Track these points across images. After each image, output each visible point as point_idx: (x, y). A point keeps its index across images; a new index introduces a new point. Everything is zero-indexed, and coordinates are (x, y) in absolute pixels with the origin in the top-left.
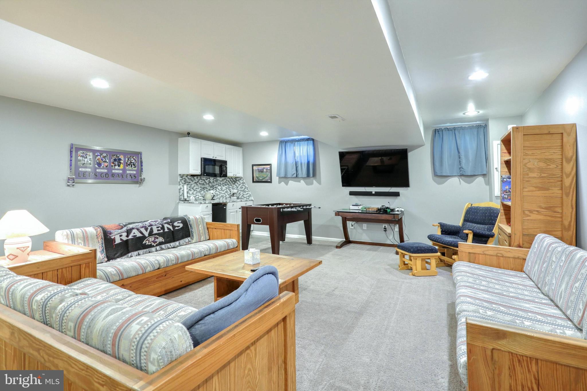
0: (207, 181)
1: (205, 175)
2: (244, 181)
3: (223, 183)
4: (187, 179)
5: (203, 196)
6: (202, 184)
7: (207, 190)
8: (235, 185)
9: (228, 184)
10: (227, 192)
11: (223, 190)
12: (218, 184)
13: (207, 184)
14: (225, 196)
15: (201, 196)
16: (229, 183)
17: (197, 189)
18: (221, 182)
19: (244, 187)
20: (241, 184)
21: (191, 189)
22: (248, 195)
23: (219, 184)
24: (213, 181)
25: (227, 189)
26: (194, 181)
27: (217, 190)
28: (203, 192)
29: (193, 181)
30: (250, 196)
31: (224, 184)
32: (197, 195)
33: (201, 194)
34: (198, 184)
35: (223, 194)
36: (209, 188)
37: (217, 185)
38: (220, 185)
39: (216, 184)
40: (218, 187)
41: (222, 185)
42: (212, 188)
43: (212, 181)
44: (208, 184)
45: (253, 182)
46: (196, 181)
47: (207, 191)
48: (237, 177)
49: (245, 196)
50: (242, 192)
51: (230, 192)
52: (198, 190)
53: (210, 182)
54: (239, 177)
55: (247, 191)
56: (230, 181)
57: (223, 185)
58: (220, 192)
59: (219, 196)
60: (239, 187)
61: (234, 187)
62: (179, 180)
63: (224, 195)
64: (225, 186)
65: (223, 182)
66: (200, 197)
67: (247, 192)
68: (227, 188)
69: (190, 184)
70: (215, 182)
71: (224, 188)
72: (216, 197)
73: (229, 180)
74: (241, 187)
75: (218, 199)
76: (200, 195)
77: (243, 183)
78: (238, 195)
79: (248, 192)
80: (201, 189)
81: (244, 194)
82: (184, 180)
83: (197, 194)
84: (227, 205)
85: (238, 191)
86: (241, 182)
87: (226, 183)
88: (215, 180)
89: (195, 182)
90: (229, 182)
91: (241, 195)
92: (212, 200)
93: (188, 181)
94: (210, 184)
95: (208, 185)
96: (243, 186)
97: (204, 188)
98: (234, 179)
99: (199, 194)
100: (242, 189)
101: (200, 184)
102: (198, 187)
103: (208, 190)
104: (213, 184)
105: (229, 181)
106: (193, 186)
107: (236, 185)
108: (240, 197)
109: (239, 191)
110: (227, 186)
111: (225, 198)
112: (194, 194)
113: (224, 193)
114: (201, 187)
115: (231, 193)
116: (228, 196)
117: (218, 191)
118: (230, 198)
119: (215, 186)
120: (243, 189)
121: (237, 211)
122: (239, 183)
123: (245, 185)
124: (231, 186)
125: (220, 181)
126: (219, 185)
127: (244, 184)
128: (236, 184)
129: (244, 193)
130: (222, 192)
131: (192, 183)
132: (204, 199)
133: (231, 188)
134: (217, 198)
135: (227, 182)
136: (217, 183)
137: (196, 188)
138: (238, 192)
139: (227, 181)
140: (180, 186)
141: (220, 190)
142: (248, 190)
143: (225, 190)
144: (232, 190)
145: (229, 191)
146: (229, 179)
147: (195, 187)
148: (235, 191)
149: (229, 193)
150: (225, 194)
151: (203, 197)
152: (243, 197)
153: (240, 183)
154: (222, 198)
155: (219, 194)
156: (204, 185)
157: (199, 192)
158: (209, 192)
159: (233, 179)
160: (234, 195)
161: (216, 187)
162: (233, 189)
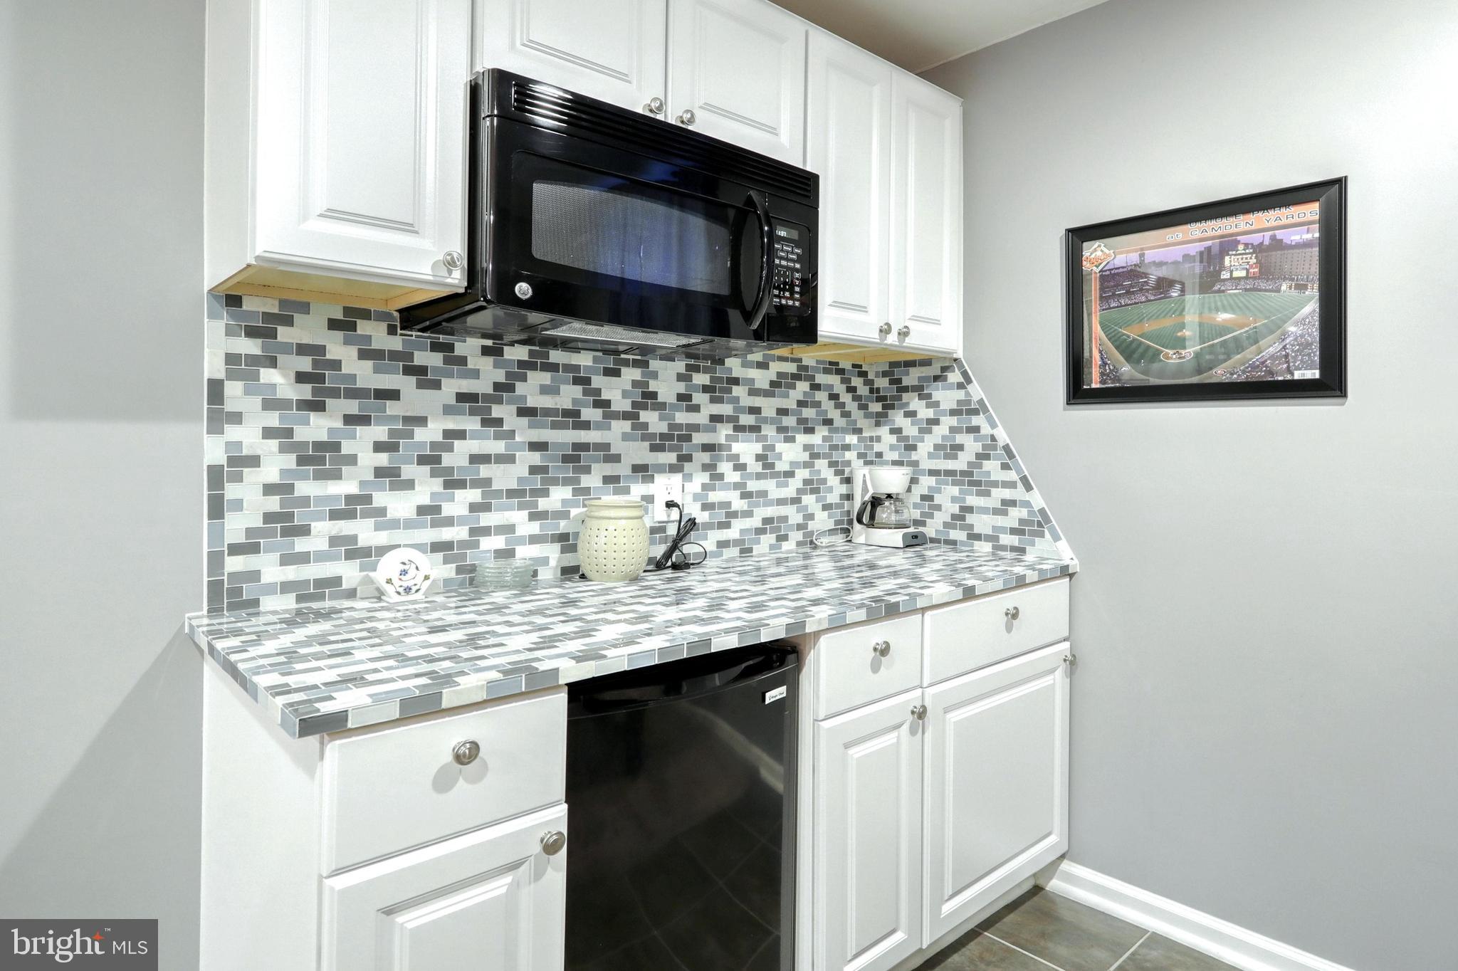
0: (616, 391)
1: (523, 289)
2: (976, 391)
3: (782, 412)
4: (337, 348)
5: (563, 538)
6: (547, 412)
7: (610, 469)
8: (884, 431)
9: (828, 422)
10: (813, 486)
11: (781, 466)
12: (732, 419)
13: (610, 415)
14: (795, 517)
15: (534, 539)
16: (834, 414)
17: (484, 471)
18: (757, 401)
19: (972, 446)
20: (948, 422)
21: (410, 470)
22: (1016, 514)
23: (747, 420)
24: (681, 388)
25: (821, 464)
26: (452, 386)
27: (725, 467)
28: (559, 495)
29: (436, 385)
30: (1035, 526)
31: (790, 421)
32: (486, 531)
33: (534, 517)
34: (497, 411)
35: (781, 502)
36: (639, 452)
37: (724, 431)
38: (755, 429)
39: (716, 419)
40: (737, 448)
41: (769, 431)
42: (670, 458)
43: (666, 388)
44: (626, 416)
45: (1078, 392)
46: (482, 386)
47: (608, 480)
48: (910, 364)
49: (982, 523)
50: (955, 491)
51: (844, 489)
52: (504, 477)
53: (648, 398)
54: (926, 362)
55: (1011, 485)
56: (846, 398)
57: (781, 430)
58: (753, 486)
59: (738, 526)
60: (925, 447)
61: (877, 447)
62: (213, 366)
63: (791, 512)
64: (802, 438)
65: (778, 402)
66: (525, 553)
67: (999, 494)
68: (814, 456)
69: (392, 408)
70: (699, 398)
71: (789, 453)
72: (715, 536)
73: (840, 388)
74: (937, 447)
75: (733, 552)
76: (535, 528)
77: (965, 410)
78: (916, 514)
79: (1019, 493)
80: (534, 470)
81: (970, 509)
82: (305, 364)
83: (487, 519)
84: (810, 659)
85: (914, 481)
86: (946, 397)
87: (808, 413)
88: (701, 379)
89: (461, 397)
90: (840, 406)
91: (940, 519)
92: (659, 565)
93: (365, 374)
94: (648, 416)
95: (626, 426)
96: (960, 439)
97: (576, 457)
98: (882, 383)
99: (518, 517)
100: (950, 465)
101: (524, 412)
102: (498, 447)
103: (623, 469)
104: (682, 418)
105: (834, 397)
106: (429, 434)
107: (896, 431)
108: (930, 530)
109: (927, 482)
110: (816, 439)
111: (797, 536)
112: (449, 522)
113: (790, 491)
114: (536, 446)
115: (849, 497)
116: (822, 521)
117: (733, 477)
118: (839, 539)
119: (698, 438)
120: (960, 464)
121: (921, 714)
122: (925, 413)
123: (986, 430)
124: (852, 439)
125: (754, 392)
126: (739, 428)
127: (976, 421)
128: (898, 419)
129: (972, 500)
130: (769, 485)
131: (413, 398)
132: (570, 560)
133: (850, 455)
134: (723, 544)
135: (817, 404)
136: (725, 409)
137: (477, 459)
138: (919, 490)
139: (821, 396)
140: (232, 432)
141: (757, 467)
142: (1012, 476)
143: (802, 474)
144: (860, 472)
145: (834, 481)
146: (834, 380)
147: (463, 449)
148: (891, 479)
149: (833, 498)
150: (795, 501)
151: (566, 542)
152: (955, 534)
153: (930, 413)
154: (768, 539)
155: (738, 504)
156: (586, 425)
157: (511, 493)
158: (638, 490)
159: (869, 383)
160: (883, 514)
161: (708, 448)
162: (872, 459)
